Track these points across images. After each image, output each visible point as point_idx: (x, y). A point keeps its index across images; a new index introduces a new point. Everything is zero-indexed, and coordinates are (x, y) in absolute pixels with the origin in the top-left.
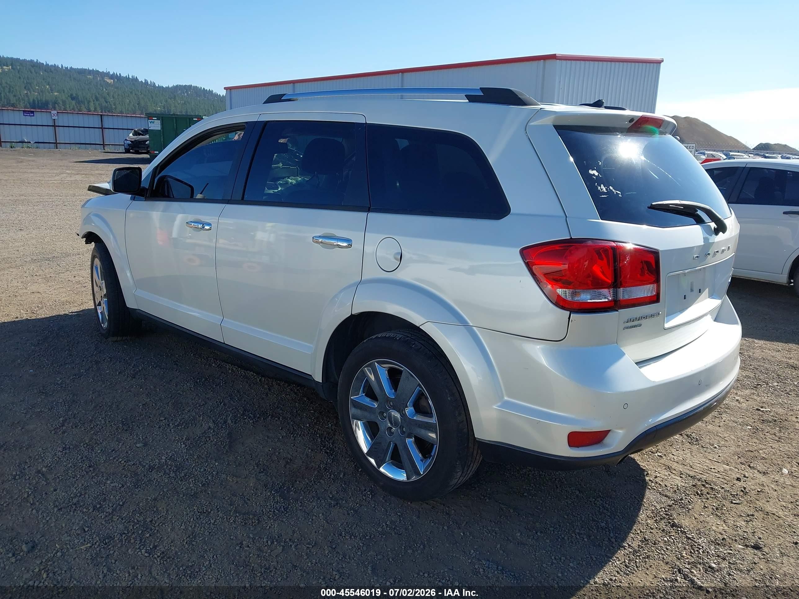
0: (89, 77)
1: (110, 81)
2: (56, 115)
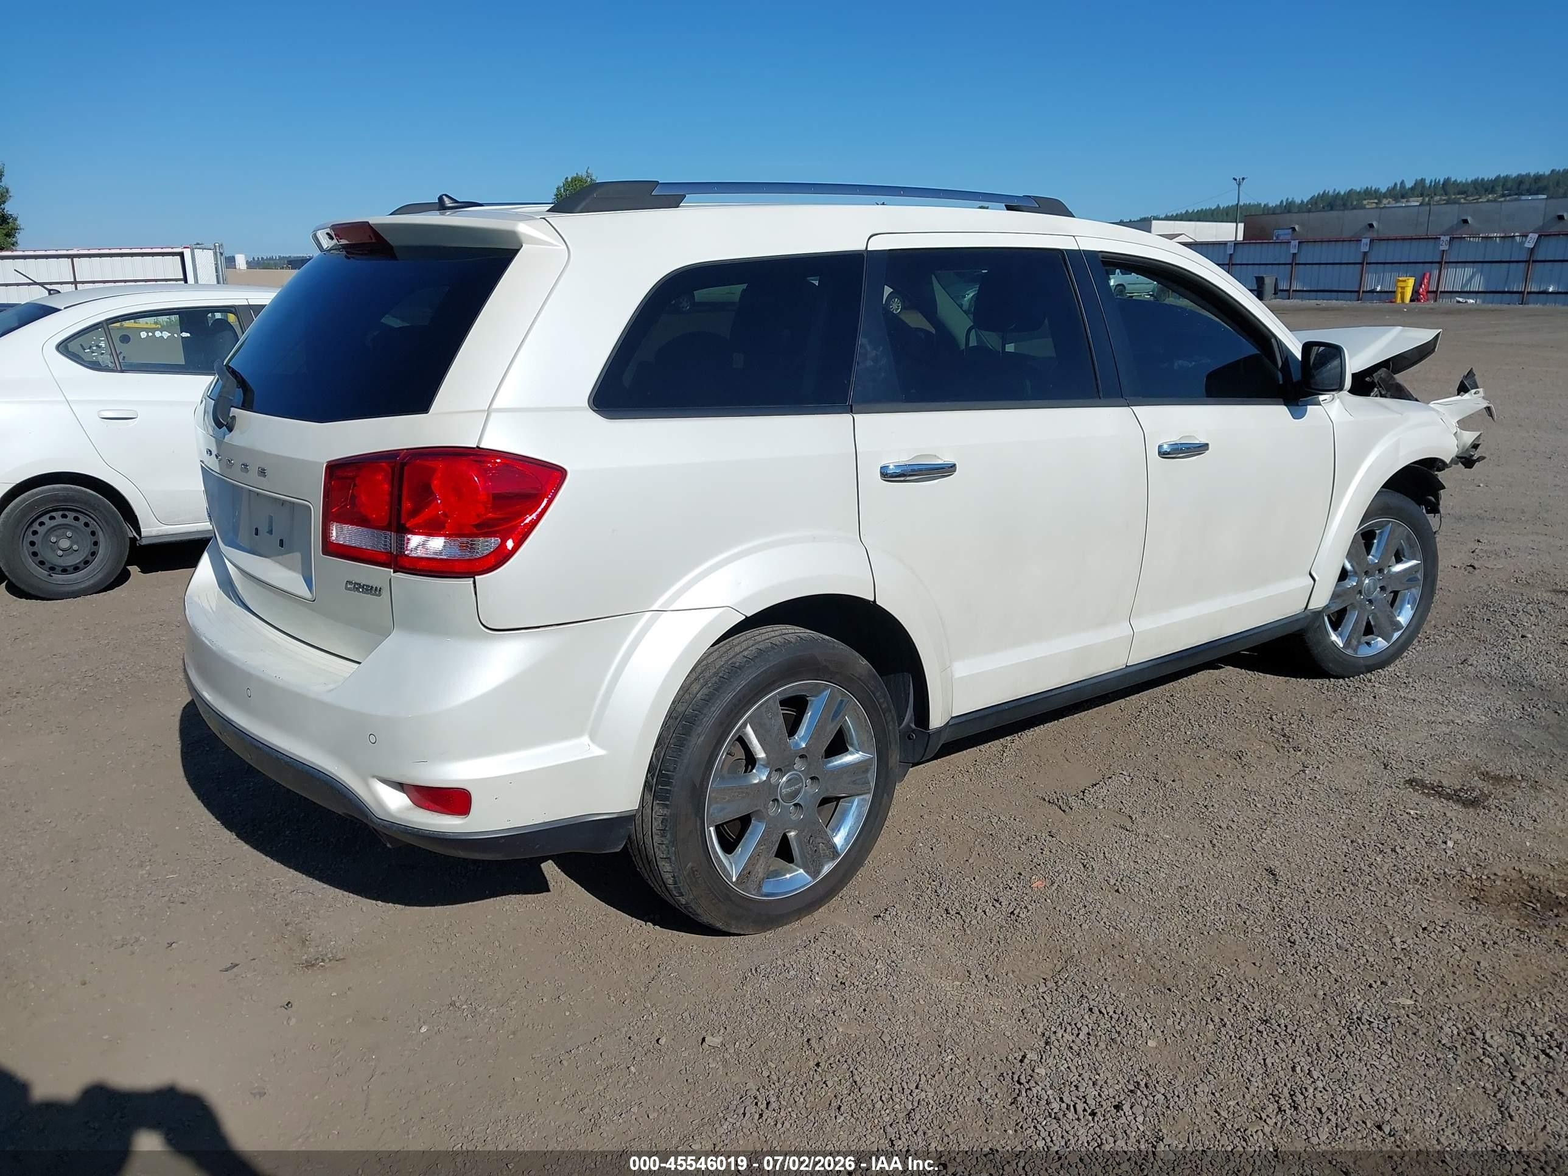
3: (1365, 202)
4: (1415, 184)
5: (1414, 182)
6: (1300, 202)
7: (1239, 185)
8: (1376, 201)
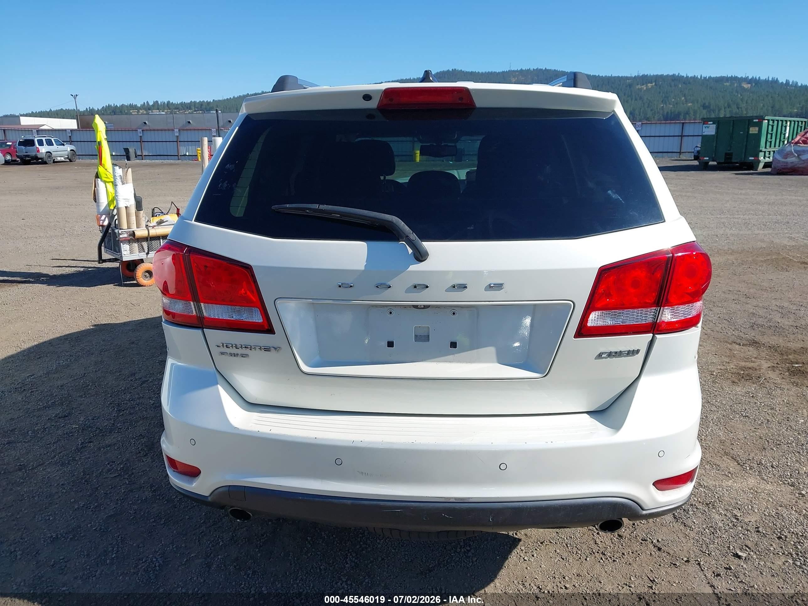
0: (725, 84)
1: (746, 86)
2: (640, 126)
3: (131, 111)
4: (154, 103)
5: (153, 102)
6: (97, 109)
7: (75, 98)
8: (137, 111)
